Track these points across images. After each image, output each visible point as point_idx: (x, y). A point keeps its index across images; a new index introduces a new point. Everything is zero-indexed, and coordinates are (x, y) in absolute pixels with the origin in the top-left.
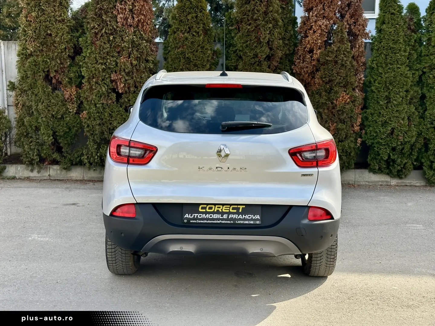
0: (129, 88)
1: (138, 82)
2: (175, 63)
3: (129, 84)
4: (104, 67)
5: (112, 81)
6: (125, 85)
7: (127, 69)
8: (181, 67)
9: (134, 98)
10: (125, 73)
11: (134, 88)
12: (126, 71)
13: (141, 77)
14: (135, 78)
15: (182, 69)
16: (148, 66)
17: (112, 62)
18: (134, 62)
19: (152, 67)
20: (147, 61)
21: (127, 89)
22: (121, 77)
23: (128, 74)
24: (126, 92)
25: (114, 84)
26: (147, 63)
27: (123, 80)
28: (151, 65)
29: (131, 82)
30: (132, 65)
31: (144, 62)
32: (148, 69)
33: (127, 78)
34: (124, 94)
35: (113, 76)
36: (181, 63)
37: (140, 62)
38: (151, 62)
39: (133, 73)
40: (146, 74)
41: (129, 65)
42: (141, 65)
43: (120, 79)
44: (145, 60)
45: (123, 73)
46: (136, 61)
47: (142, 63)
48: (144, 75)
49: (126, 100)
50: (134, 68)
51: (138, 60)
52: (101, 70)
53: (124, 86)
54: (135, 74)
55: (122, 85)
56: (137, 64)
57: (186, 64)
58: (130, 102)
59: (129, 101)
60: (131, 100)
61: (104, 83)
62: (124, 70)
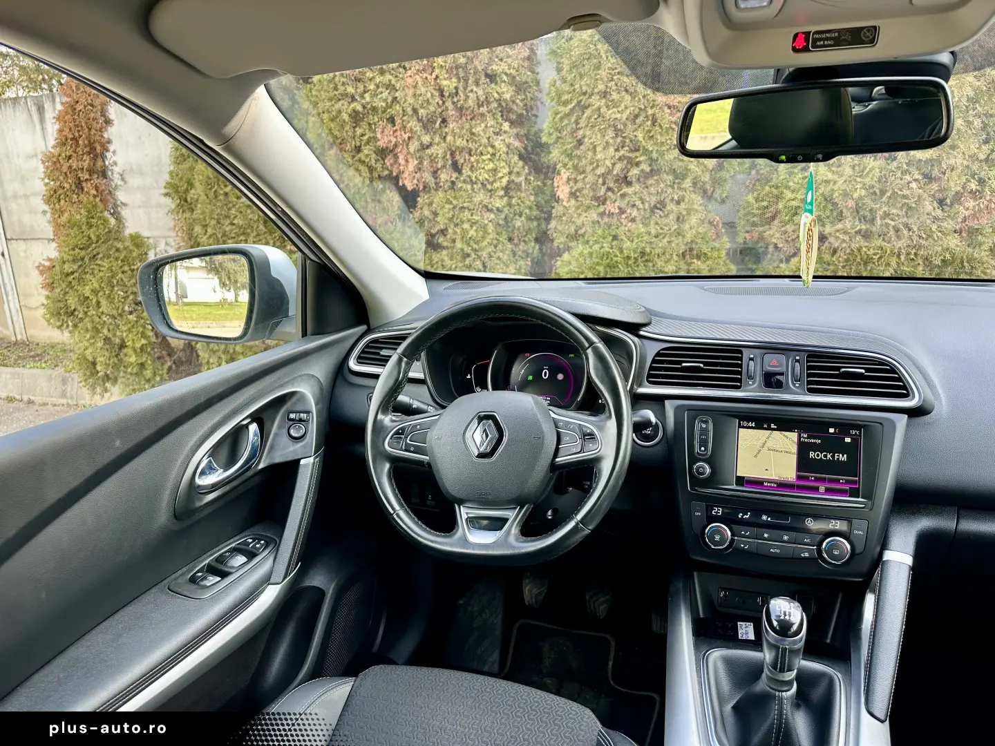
0: (435, 173)
1: (462, 150)
2: (581, 76)
3: (433, 160)
4: (359, 108)
5: (382, 153)
6: (421, 163)
7: (422, 107)
8: (601, 87)
9: (447, 206)
10: (419, 120)
11: (450, 170)
12: (422, 112)
13: (473, 134)
14: (449, 138)
15: (605, 92)
16: (496, 95)
17: (381, 89)
18: (445, 83)
19: (507, 96)
20: (492, 78)
21: (428, 177)
22: (406, 136)
23: (427, 125)
24: (426, 188)
25: (389, 161)
26: (493, 85)
27: (414, 146)
28: (505, 90)
29: (438, 150)
30: (442, 95)
31: (483, 80)
32: (495, 105)
33: (426, 139)
34: (421, 194)
35: (385, 138)
36: (603, 73)
37: (466, 81)
38: (505, 78)
39: (444, 121)
40: (491, 122)
41: (427, 92)
42: (472, 91)
43: (407, 145)
44: (487, 75)
45: (413, 124)
46: (454, 80)
47: (477, 84)
48: (483, 125)
49: (426, 213)
50: (449, 104)
51: (461, 74)
52: (345, 116)
53: (419, 169)
54: (451, 126)
55: (413, 164)
56: (456, 88)
57: (618, 73)
58: (439, 219)
59: (435, 214)
60: (441, 213)
61: (360, 160)
62: (415, 111)
